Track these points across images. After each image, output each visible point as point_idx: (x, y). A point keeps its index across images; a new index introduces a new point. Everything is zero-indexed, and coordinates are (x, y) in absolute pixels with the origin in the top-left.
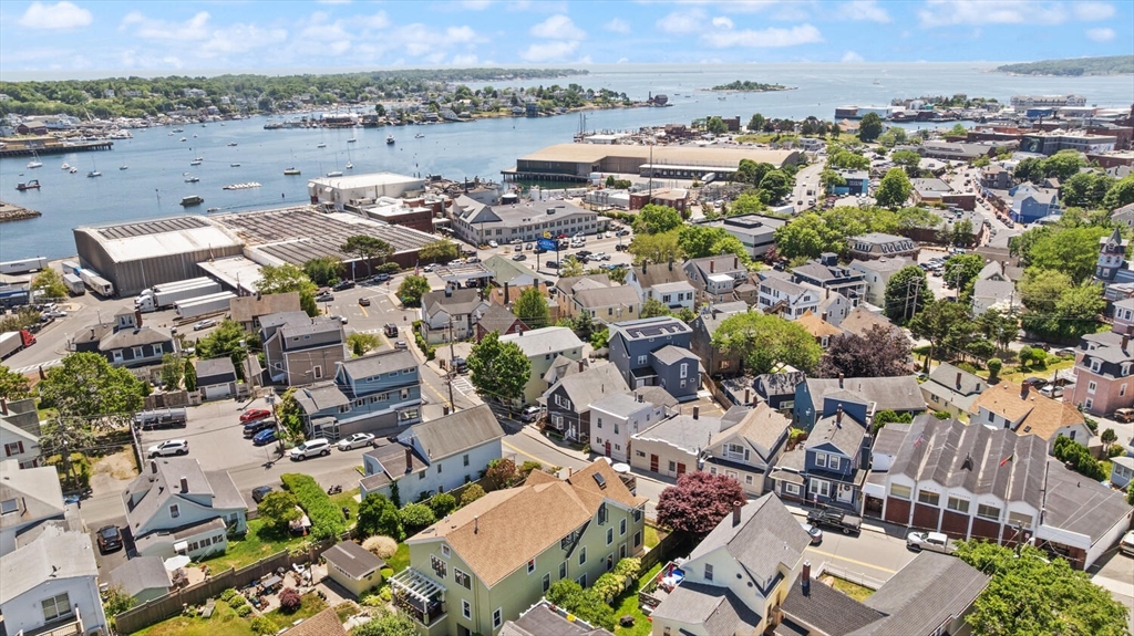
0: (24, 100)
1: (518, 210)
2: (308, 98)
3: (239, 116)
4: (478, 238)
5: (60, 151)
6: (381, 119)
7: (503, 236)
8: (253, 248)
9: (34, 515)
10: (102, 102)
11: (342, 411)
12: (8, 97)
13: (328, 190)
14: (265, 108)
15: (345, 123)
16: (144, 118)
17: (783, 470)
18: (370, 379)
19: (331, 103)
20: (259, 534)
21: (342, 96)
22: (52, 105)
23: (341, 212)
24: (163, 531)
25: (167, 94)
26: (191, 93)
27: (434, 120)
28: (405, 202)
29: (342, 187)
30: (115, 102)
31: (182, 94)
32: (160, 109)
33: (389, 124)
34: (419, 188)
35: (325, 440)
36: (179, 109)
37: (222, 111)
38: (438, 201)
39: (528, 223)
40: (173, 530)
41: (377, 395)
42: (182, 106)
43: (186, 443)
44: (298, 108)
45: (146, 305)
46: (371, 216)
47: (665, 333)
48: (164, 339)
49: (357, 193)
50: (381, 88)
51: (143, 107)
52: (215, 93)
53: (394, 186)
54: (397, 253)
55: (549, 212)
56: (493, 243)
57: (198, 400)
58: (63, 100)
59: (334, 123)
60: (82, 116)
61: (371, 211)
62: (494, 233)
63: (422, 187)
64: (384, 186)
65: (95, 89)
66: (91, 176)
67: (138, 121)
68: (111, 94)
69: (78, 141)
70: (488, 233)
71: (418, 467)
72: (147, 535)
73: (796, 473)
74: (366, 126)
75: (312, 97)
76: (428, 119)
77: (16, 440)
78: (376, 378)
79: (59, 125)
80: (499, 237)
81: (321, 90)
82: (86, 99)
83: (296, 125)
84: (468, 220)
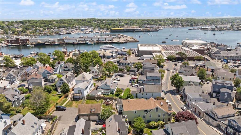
0: (149, 22)
1: (228, 52)
2: (202, 24)
3: (185, 27)
4: (213, 57)
5: (149, 31)
6: (216, 29)
7: (220, 58)
8: (162, 52)
9: (85, 80)
10: (161, 23)
11: (144, 81)
12: (147, 22)
13: (185, 42)
14: (192, 25)
15: (207, 29)
16: (167, 26)
17: (222, 122)
18: (150, 76)
19: (207, 25)
20: (116, 95)
21: (210, 23)
22: (153, 23)
23: (186, 47)
24: (101, 88)
25: (173, 22)
26: (177, 22)
27: (230, 30)
28: (200, 47)
29: (188, 42)
30: (163, 23)
31: (175, 22)
32: (170, 25)
33: (217, 30)
34: (206, 44)
35: (139, 85)
36: (174, 25)
37: (182, 25)
38: (209, 48)
39: (228, 56)
40: (103, 89)
41: (152, 80)
42: (175, 24)
43: (120, 79)
44: (199, 26)
45: (140, 58)
46: (191, 49)
47: (225, 85)
48: (128, 63)
49: (190, 44)
50: (221, 22)
51: (168, 24)
52: (182, 22)
53: (200, 43)
54: (187, 57)
55: (236, 54)
56: (216, 59)
57: (129, 74)
58: (155, 22)
59: (204, 29)
60: (157, 25)
61: (192, 48)
62: (217, 57)
63: (207, 44)
64: (197, 43)
65: (160, 20)
66: (151, 36)
67: (165, 27)
68: (163, 21)
69: (154, 30)
70: (216, 56)
71: (142, 93)
72: (99, 88)
73: (225, 124)
74: (211, 30)
75: (203, 23)
76: (228, 29)
77: (96, 71)
78: (152, 77)
79: (152, 27)
80: (219, 58)
81: (206, 22)
82: (158, 22)
83: (196, 29)
84: (212, 53)
